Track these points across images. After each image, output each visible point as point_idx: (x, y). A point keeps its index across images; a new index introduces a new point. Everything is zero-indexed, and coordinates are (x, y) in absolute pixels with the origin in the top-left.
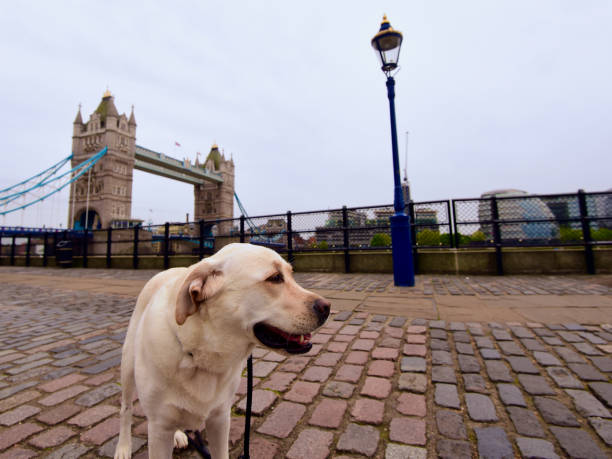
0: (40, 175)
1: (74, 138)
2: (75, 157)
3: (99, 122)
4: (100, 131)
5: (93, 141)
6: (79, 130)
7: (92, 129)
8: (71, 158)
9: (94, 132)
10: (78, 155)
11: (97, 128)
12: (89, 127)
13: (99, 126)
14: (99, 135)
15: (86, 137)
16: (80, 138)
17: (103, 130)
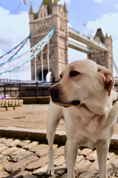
0: (16, 48)
1: (30, 23)
2: (32, 36)
3: (46, 11)
4: (47, 17)
5: (43, 25)
6: (33, 17)
7: (42, 17)
8: (30, 37)
9: (44, 18)
10: (34, 34)
11: (45, 16)
12: (39, 16)
13: (47, 13)
14: (47, 20)
15: (38, 23)
16: (34, 23)
17: (50, 16)
